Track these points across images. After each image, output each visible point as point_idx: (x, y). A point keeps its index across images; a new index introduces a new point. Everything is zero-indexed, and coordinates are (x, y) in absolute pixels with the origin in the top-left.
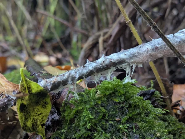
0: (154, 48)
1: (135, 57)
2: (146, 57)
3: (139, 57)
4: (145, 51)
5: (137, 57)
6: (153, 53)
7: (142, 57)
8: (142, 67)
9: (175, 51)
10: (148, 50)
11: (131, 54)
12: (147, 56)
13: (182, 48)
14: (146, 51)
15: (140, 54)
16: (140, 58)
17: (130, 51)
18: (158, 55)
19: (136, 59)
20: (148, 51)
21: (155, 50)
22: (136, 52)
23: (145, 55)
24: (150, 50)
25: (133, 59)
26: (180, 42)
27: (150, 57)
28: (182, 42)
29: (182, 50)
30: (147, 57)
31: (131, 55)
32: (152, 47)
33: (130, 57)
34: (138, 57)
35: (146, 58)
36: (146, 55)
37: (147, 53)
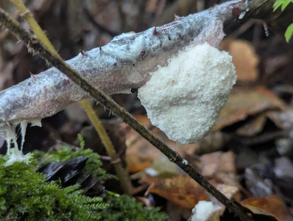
0: (60, 83)
1: (18, 108)
2: (44, 104)
3: (28, 108)
4: (40, 91)
5: (24, 109)
6: (60, 94)
7: (35, 105)
8: (41, 126)
9: (93, 93)
10: (46, 90)
11: (9, 102)
12: (46, 102)
13: (121, 76)
14: (43, 91)
15: (30, 101)
16: (32, 109)
17: (5, 97)
18: (71, 96)
19: (22, 111)
20: (46, 93)
21: (63, 88)
22: (21, 96)
23: (41, 101)
24: (51, 90)
25: (14, 113)
26: (115, 64)
27: (53, 105)
28: (119, 65)
29: (122, 81)
30: (47, 105)
31: (10, 105)
32: (55, 83)
33: (8, 109)
34: (26, 106)
35: (45, 107)
36: (44, 101)
37: (45, 96)
